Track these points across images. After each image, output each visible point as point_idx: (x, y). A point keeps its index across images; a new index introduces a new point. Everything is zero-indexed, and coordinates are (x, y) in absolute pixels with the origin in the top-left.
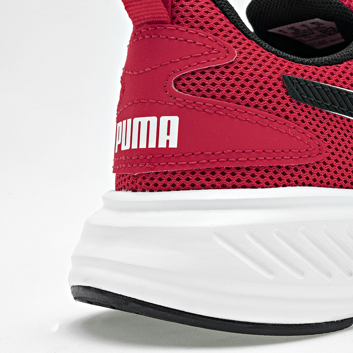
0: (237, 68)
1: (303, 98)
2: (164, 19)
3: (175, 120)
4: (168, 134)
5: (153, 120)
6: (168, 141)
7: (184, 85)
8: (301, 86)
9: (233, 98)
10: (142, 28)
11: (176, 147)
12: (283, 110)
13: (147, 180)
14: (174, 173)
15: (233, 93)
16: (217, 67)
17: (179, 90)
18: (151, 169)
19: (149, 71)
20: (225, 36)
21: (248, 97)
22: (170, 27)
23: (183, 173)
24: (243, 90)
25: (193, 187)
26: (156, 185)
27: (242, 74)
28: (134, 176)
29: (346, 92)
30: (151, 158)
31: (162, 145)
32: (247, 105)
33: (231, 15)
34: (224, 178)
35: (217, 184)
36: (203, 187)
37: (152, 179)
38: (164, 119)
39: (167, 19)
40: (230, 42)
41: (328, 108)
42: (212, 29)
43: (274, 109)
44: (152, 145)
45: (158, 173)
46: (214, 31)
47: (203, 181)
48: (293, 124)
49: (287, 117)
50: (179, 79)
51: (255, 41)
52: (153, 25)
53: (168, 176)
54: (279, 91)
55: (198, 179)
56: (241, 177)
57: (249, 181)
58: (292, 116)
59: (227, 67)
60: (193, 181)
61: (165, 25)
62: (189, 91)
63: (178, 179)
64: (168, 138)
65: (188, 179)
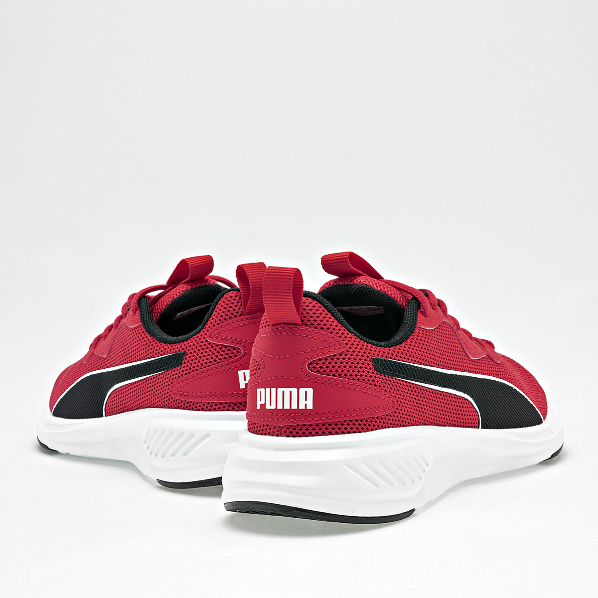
0: (346, 355)
1: (384, 372)
2: (297, 322)
3: (310, 391)
4: (306, 400)
5: (294, 390)
6: (306, 405)
7: (314, 367)
8: (383, 364)
9: (345, 375)
10: (279, 326)
11: (312, 408)
12: (373, 381)
13: (291, 430)
14: (311, 425)
15: (345, 372)
16: (335, 355)
17: (311, 371)
18: (295, 423)
19: (288, 357)
20: (337, 333)
21: (354, 374)
22: (301, 328)
23: (317, 425)
24: (351, 370)
25: (324, 434)
26: (297, 433)
27: (344, 359)
28: (279, 427)
29: (406, 364)
30: (294, 415)
31: (302, 407)
32: (353, 379)
33: (338, 317)
34: (343, 428)
35: (339, 431)
36: (330, 434)
37: (294, 429)
38: (302, 390)
39: (299, 321)
40: (340, 337)
41: (397, 376)
42: (328, 329)
43: (368, 380)
44: (294, 407)
45: (299, 425)
46: (330, 331)
47: (330, 430)
48: (378, 390)
49: (375, 385)
50: (311, 364)
51: (354, 334)
52: (289, 326)
53: (306, 427)
54: (370, 369)
55: (333, 429)
56: (347, 426)
57: (351, 428)
58: (378, 384)
59: (340, 355)
60: (324, 430)
61: (298, 327)
62: (318, 371)
63: (314, 429)
64: (306, 402)
65: (320, 429)
